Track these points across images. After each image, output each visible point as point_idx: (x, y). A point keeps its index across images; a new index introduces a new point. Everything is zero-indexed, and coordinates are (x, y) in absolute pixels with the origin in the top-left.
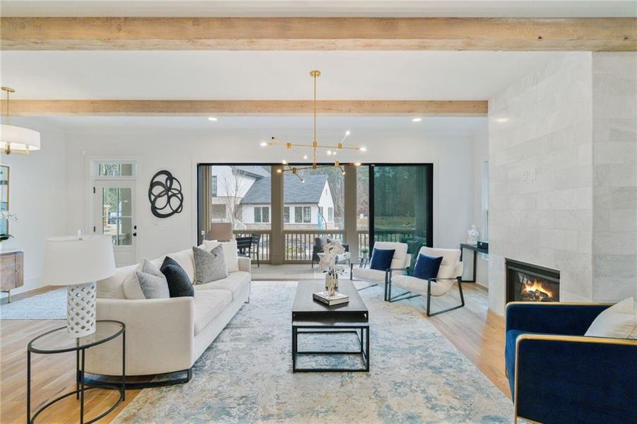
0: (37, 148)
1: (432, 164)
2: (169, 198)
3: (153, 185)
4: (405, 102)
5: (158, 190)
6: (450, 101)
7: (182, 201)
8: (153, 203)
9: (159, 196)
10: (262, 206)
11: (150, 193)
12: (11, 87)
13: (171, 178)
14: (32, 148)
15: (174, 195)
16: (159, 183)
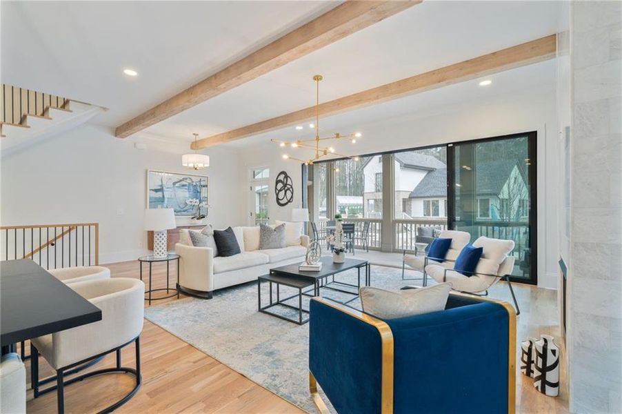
0: (208, 165)
1: (536, 132)
2: (286, 192)
3: (277, 182)
4: (433, 73)
5: (280, 186)
6: (494, 54)
7: (292, 193)
8: (277, 195)
9: (280, 190)
10: (431, 199)
11: (276, 188)
12: (196, 133)
13: (286, 177)
14: (206, 166)
15: (288, 189)
16: (280, 181)
